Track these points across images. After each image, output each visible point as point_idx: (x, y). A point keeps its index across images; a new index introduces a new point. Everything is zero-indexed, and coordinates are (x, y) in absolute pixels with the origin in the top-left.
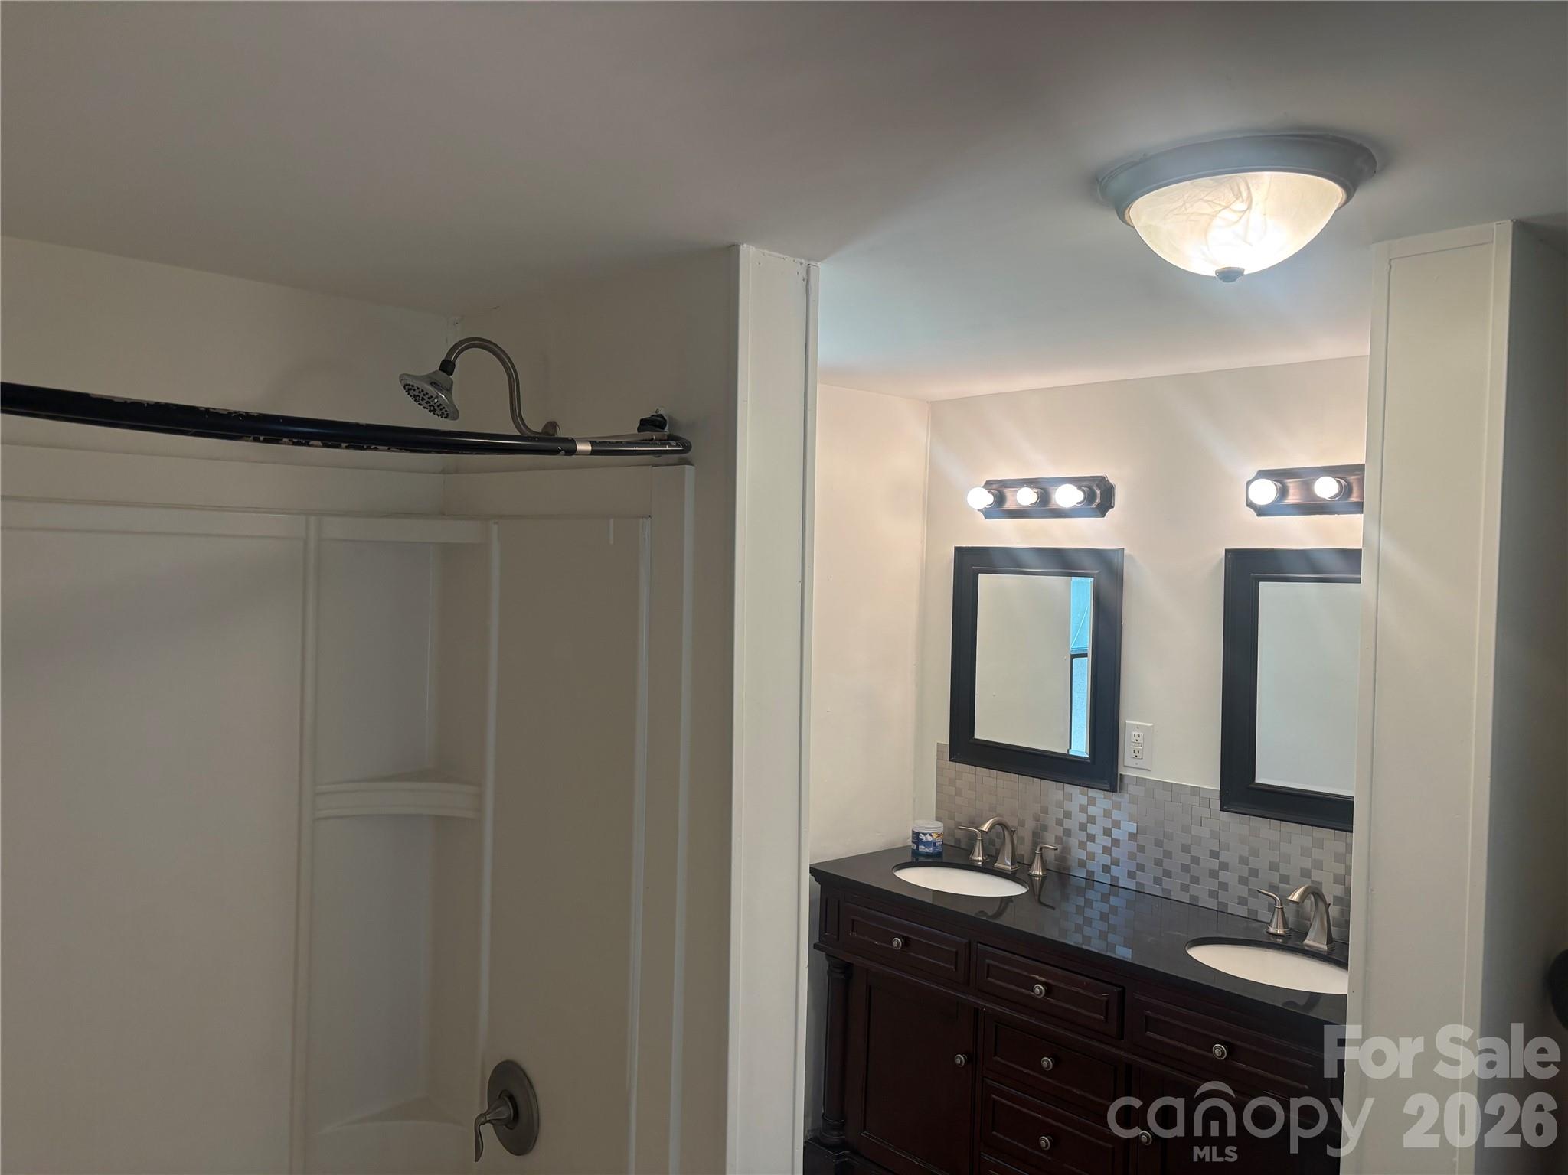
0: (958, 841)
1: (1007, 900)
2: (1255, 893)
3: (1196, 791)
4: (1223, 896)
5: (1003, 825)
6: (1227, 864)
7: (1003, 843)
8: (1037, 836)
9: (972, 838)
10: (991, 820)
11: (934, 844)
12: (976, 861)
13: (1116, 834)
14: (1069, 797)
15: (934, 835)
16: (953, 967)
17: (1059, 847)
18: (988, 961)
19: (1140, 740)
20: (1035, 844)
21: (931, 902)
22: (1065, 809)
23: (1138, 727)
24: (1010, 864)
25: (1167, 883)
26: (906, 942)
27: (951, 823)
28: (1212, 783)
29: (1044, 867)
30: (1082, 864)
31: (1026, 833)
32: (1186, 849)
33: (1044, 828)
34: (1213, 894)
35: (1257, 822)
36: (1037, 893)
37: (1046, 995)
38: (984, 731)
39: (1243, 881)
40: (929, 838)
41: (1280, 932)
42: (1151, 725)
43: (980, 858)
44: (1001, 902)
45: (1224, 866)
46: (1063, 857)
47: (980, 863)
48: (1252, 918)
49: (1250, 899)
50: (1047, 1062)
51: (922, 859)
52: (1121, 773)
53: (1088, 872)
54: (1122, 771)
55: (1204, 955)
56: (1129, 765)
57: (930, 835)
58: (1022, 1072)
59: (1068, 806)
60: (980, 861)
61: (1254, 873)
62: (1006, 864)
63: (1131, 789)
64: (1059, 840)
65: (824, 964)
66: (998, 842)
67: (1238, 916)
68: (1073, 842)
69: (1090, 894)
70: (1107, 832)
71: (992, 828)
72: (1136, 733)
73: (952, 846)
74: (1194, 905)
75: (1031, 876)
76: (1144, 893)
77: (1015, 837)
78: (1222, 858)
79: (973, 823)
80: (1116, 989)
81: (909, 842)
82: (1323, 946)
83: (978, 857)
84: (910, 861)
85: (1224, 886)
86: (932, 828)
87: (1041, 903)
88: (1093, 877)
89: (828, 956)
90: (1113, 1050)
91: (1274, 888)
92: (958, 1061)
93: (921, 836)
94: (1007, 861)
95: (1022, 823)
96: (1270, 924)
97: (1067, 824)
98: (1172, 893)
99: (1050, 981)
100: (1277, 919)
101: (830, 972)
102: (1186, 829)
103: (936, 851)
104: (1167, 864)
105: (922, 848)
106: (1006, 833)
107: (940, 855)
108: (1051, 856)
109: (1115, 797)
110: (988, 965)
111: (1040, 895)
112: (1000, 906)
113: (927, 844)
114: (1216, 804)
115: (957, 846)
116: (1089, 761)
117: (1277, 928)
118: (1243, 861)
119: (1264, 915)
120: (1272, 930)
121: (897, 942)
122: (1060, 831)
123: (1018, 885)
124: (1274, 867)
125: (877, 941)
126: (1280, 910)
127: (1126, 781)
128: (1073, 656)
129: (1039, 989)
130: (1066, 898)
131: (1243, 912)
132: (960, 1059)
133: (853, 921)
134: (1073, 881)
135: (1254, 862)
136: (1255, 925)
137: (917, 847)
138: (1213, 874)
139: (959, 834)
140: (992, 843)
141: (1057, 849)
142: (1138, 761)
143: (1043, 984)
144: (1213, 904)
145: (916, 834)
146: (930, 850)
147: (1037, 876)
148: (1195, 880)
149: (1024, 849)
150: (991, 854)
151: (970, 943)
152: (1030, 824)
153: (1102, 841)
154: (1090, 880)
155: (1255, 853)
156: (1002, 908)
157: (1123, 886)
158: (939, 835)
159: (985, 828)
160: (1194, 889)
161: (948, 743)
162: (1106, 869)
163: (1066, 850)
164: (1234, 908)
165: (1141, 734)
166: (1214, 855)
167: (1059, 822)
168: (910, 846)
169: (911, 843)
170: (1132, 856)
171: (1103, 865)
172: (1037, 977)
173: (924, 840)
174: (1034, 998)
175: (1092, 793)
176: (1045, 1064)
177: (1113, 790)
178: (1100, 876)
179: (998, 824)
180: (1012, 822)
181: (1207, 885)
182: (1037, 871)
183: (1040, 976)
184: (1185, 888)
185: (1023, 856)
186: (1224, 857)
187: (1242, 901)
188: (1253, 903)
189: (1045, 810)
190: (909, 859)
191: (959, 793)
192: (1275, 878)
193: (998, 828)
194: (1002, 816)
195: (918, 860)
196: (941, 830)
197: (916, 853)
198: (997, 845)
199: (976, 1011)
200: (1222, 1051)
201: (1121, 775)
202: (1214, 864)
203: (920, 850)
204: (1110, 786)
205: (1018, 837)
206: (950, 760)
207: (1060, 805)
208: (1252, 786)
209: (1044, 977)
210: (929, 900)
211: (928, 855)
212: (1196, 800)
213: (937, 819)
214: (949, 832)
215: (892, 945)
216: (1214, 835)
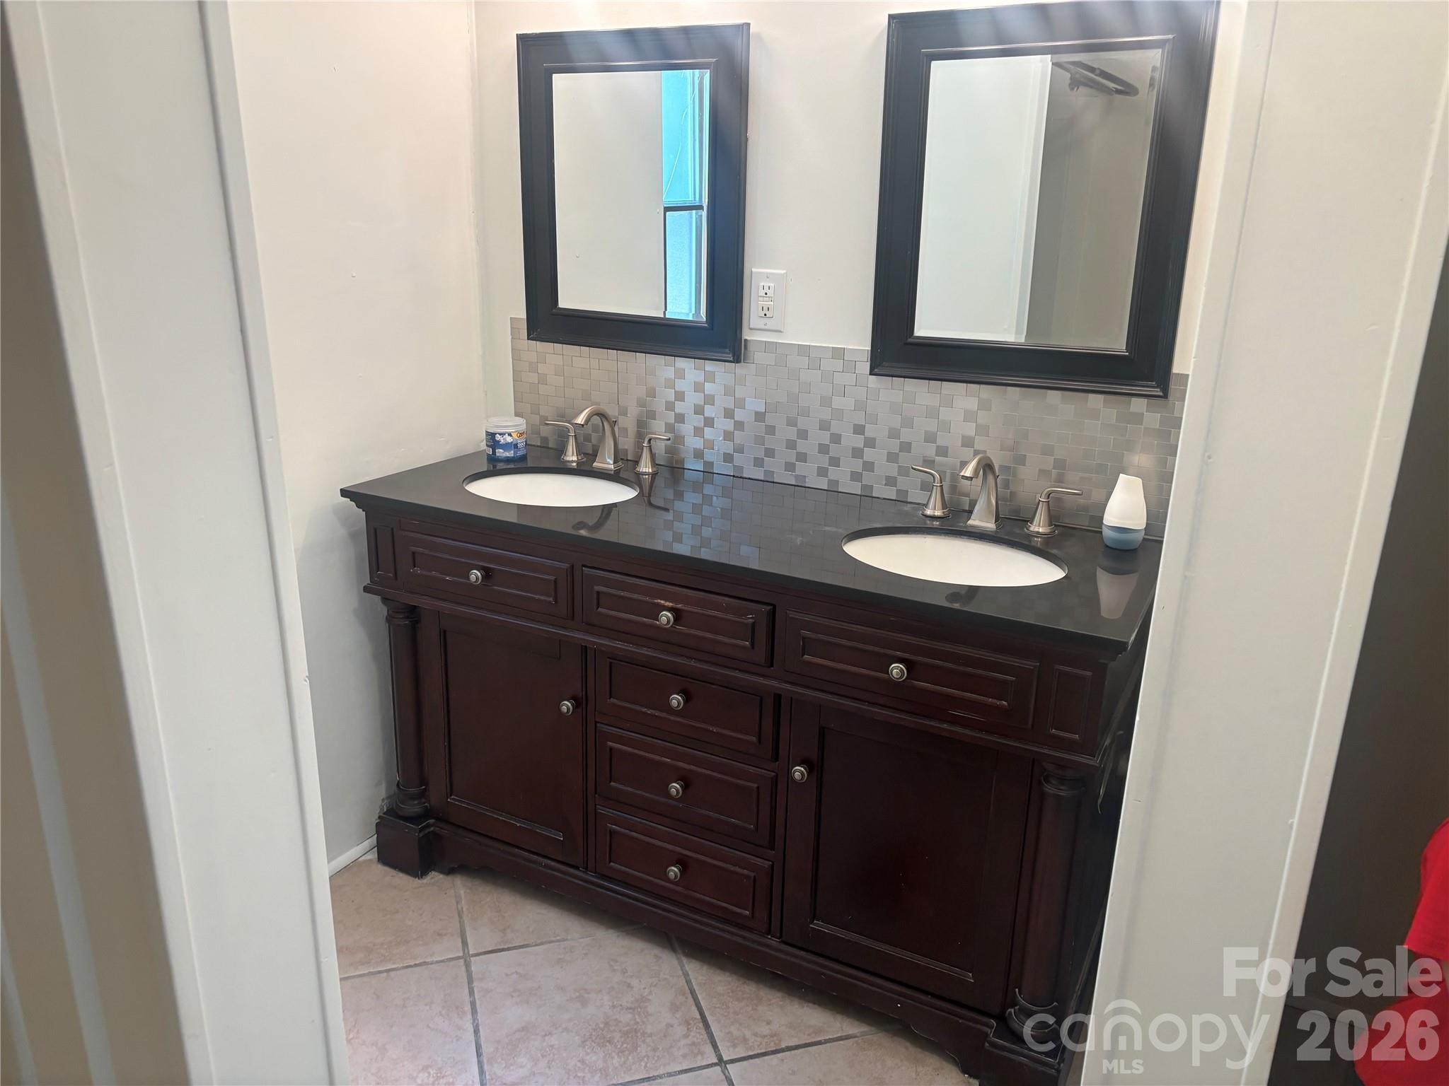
0: (545, 440)
1: (607, 510)
2: (903, 471)
3: (838, 353)
4: (867, 478)
5: (602, 415)
6: (874, 439)
7: (602, 438)
8: (642, 425)
9: (562, 436)
10: (590, 408)
11: (516, 446)
12: (569, 461)
13: (739, 415)
14: (680, 374)
15: (514, 435)
16: (551, 599)
17: (670, 435)
18: (597, 588)
19: (770, 293)
20: (640, 436)
21: (515, 520)
22: (676, 389)
23: (768, 276)
24: (612, 462)
25: (801, 468)
26: (487, 573)
27: (536, 419)
28: (859, 340)
29: (654, 464)
30: (698, 454)
31: (628, 423)
32: (824, 426)
33: (652, 415)
34: (856, 476)
35: (912, 386)
36: (646, 498)
37: (676, 619)
38: (570, 297)
39: (892, 458)
40: (509, 439)
41: (938, 513)
42: (785, 271)
43: (575, 458)
44: (603, 511)
45: (870, 443)
46: (673, 449)
47: (575, 464)
48: (901, 501)
49: (900, 479)
50: (676, 700)
51: (501, 466)
52: (747, 338)
53: (705, 463)
54: (747, 335)
55: (861, 550)
56: (755, 330)
57: (510, 435)
58: (645, 713)
59: (681, 385)
60: (574, 461)
61: (906, 447)
62: (608, 463)
63: (758, 356)
64: (670, 428)
65: (383, 610)
66: (594, 437)
67: (884, 499)
68: (687, 429)
69: (708, 489)
70: (729, 414)
71: (588, 420)
72: (766, 285)
73: (538, 446)
74: (833, 491)
75: (639, 475)
76: (773, 482)
77: (616, 429)
78: (868, 433)
79: (563, 417)
80: (764, 608)
81: (483, 446)
82: (990, 525)
83: (571, 457)
84: (486, 469)
85: (869, 466)
86: (511, 427)
87: (651, 504)
88: (713, 469)
89: (385, 600)
90: (761, 680)
91: (929, 462)
92: (564, 709)
93: (498, 437)
94: (608, 460)
95: (624, 412)
96: (926, 505)
97: (680, 407)
98: (807, 480)
99: (679, 606)
100: (935, 500)
101: (389, 619)
102: (826, 402)
103: (519, 454)
104: (802, 446)
105: (500, 453)
106: (606, 424)
107: (523, 458)
108: (660, 448)
109: (739, 369)
110: (598, 593)
111: (650, 495)
112: (602, 514)
113: (506, 446)
114: (866, 367)
115: (544, 447)
116: (706, 325)
117: (935, 509)
118: (894, 434)
119: (916, 495)
120: (929, 512)
121: (475, 575)
122: (671, 418)
123: (626, 487)
124: (930, 438)
125: (449, 575)
126: (939, 488)
127: (751, 348)
128: (667, 209)
129: (666, 617)
130: (679, 496)
131: (891, 493)
132: (566, 706)
133: (414, 553)
134: (688, 474)
135: (906, 435)
136: (908, 508)
137: (494, 452)
138: (857, 453)
139: (545, 431)
140: (588, 438)
141: (669, 439)
142: (766, 320)
143: (669, 609)
144: (856, 488)
145: (491, 436)
146: (510, 454)
147: (645, 474)
148: (835, 462)
149: (627, 443)
150: (587, 452)
151: (572, 567)
152: (634, 411)
153: (723, 424)
154: (708, 472)
155: (908, 422)
156: (604, 515)
157: (747, 476)
158: (521, 434)
159: (580, 420)
160: (834, 473)
161: (524, 316)
162: (728, 458)
163: (679, 439)
164: (881, 491)
165: (772, 285)
166: (859, 430)
167: (670, 406)
168: (485, 450)
169: (485, 447)
170: (759, 440)
171: (724, 454)
172: (662, 602)
173: (502, 442)
174: (659, 628)
175: (710, 366)
176: (674, 703)
177: (737, 360)
178: (720, 467)
179: (595, 415)
180: (612, 412)
181: (850, 465)
182: (645, 467)
183: (666, 601)
184: (822, 472)
185: (627, 450)
186: (870, 432)
187: (891, 481)
188: (902, 482)
189: (652, 393)
190: (484, 467)
191: (543, 380)
192: (930, 451)
193: (596, 420)
194: (598, 404)
195: (496, 467)
196: (523, 428)
197: (492, 459)
198: (594, 441)
199: (585, 649)
200: (902, 670)
201: (746, 340)
202: (859, 441)
203: (497, 454)
204: (733, 356)
205: (619, 428)
206: (528, 339)
207: (670, 384)
208: (910, 340)
209: (670, 602)
210: (512, 518)
211: (508, 460)
212: (838, 365)
213: (517, 414)
214: (533, 430)
215: (468, 579)
216: (860, 406)
